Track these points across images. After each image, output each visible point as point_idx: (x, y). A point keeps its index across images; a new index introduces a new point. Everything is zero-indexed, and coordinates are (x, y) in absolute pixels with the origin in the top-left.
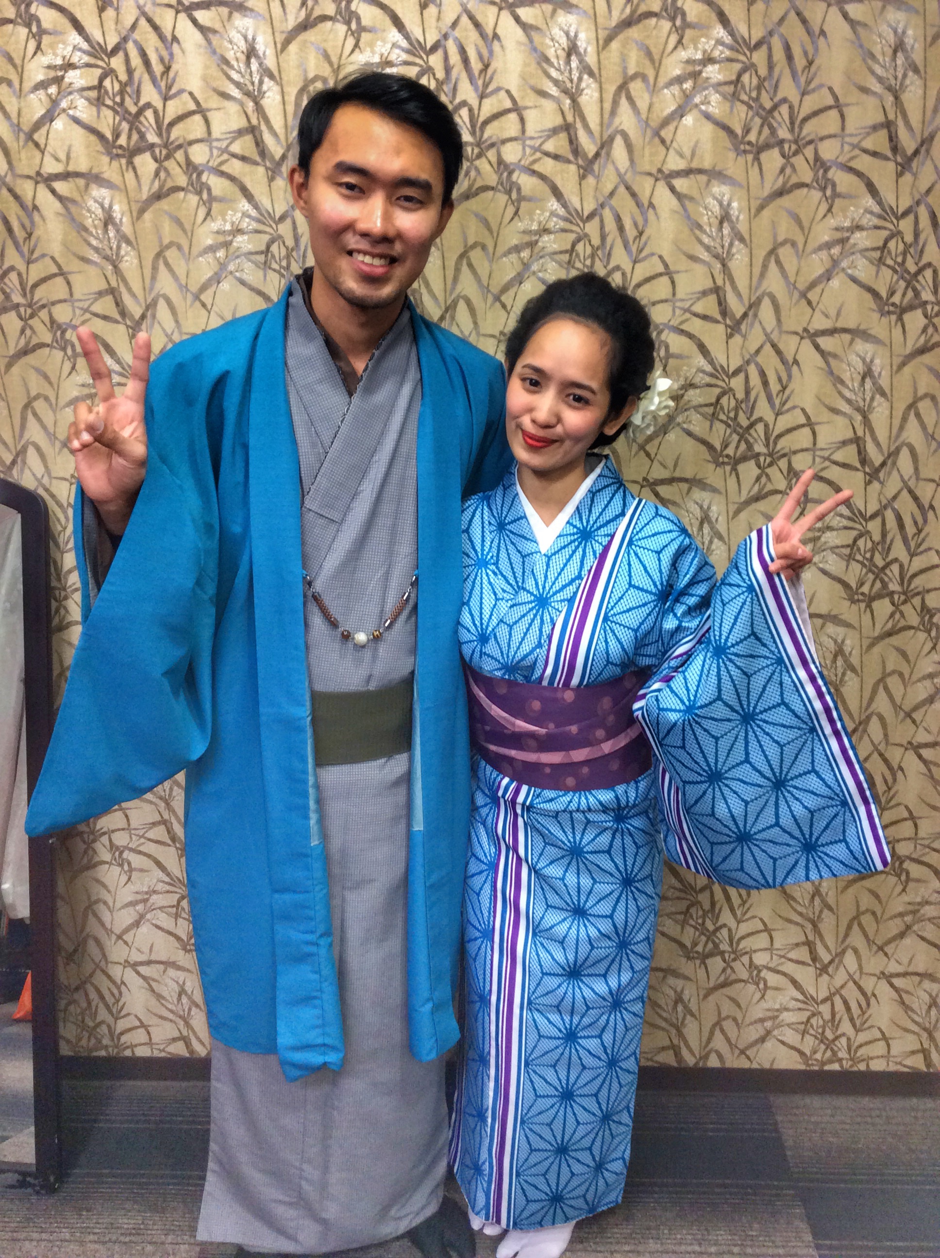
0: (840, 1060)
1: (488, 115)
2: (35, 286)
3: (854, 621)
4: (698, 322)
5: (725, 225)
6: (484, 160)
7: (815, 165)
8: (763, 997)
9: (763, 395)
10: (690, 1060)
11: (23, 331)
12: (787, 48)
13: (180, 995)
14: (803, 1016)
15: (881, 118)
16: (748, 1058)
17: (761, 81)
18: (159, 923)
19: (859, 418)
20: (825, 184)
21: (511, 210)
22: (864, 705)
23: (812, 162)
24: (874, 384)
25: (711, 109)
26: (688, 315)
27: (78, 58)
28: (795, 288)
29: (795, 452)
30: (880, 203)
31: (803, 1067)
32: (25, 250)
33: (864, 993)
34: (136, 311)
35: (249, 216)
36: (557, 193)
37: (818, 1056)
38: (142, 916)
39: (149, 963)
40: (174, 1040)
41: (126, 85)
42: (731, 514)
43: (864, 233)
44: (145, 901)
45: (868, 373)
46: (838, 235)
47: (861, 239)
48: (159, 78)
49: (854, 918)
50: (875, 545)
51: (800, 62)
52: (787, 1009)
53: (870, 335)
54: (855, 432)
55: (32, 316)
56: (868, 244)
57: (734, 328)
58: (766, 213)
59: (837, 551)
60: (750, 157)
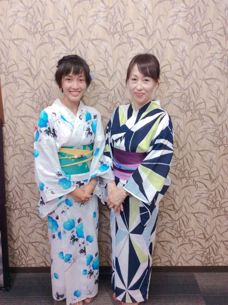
0: (211, 263)
1: (125, 24)
2: (9, 67)
3: (215, 152)
4: (177, 76)
5: (184, 52)
6: (124, 36)
7: (206, 38)
8: (192, 248)
9: (193, 95)
10: (174, 265)
11: (5, 79)
12: (199, 9)
13: (43, 250)
14: (202, 252)
15: (222, 26)
16: (188, 263)
17: (193, 17)
18: (38, 232)
19: (216, 100)
20: (208, 42)
21: (130, 48)
22: (218, 172)
23: (205, 37)
24: (220, 92)
25: (180, 23)
26: (174, 75)
27: (21, 9)
28: (201, 68)
29: (201, 109)
30: (222, 47)
31: (202, 265)
32: (7, 58)
33: (217, 246)
34: (35, 74)
35: (64, 50)
36: (142, 44)
37: (206, 262)
38: (34, 230)
39: (35, 242)
40: (42, 262)
41: (33, 16)
42: (185, 125)
43: (218, 55)
44: (35, 226)
45: (219, 89)
46: (212, 55)
47: (217, 56)
48: (42, 14)
49: (215, 227)
50: (220, 132)
51: (202, 12)
52: (198, 251)
53: (219, 80)
54: (216, 104)
55: (8, 75)
56: (219, 57)
57: (186, 78)
58: (194, 49)
59: (211, 134)
60: (190, 35)
